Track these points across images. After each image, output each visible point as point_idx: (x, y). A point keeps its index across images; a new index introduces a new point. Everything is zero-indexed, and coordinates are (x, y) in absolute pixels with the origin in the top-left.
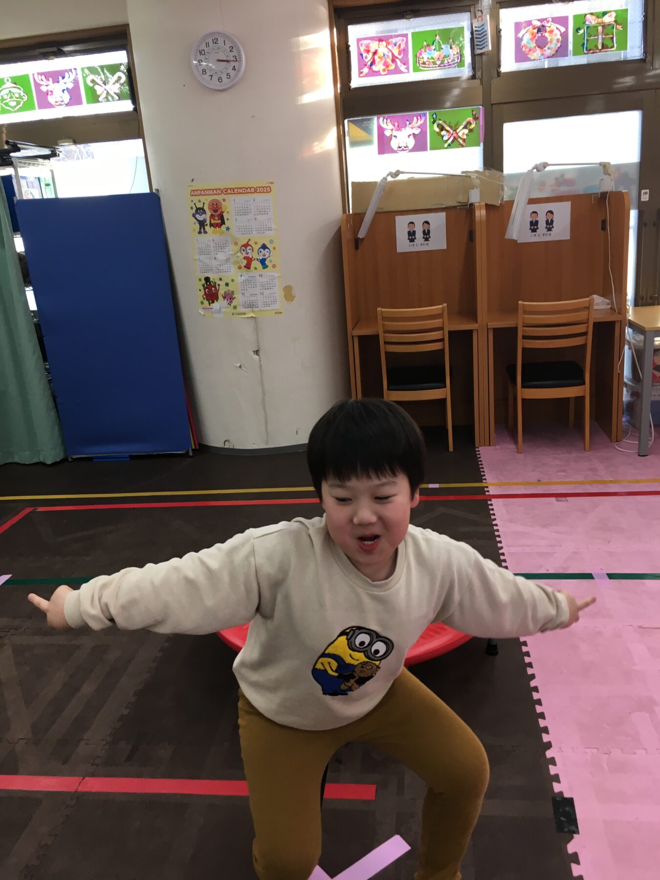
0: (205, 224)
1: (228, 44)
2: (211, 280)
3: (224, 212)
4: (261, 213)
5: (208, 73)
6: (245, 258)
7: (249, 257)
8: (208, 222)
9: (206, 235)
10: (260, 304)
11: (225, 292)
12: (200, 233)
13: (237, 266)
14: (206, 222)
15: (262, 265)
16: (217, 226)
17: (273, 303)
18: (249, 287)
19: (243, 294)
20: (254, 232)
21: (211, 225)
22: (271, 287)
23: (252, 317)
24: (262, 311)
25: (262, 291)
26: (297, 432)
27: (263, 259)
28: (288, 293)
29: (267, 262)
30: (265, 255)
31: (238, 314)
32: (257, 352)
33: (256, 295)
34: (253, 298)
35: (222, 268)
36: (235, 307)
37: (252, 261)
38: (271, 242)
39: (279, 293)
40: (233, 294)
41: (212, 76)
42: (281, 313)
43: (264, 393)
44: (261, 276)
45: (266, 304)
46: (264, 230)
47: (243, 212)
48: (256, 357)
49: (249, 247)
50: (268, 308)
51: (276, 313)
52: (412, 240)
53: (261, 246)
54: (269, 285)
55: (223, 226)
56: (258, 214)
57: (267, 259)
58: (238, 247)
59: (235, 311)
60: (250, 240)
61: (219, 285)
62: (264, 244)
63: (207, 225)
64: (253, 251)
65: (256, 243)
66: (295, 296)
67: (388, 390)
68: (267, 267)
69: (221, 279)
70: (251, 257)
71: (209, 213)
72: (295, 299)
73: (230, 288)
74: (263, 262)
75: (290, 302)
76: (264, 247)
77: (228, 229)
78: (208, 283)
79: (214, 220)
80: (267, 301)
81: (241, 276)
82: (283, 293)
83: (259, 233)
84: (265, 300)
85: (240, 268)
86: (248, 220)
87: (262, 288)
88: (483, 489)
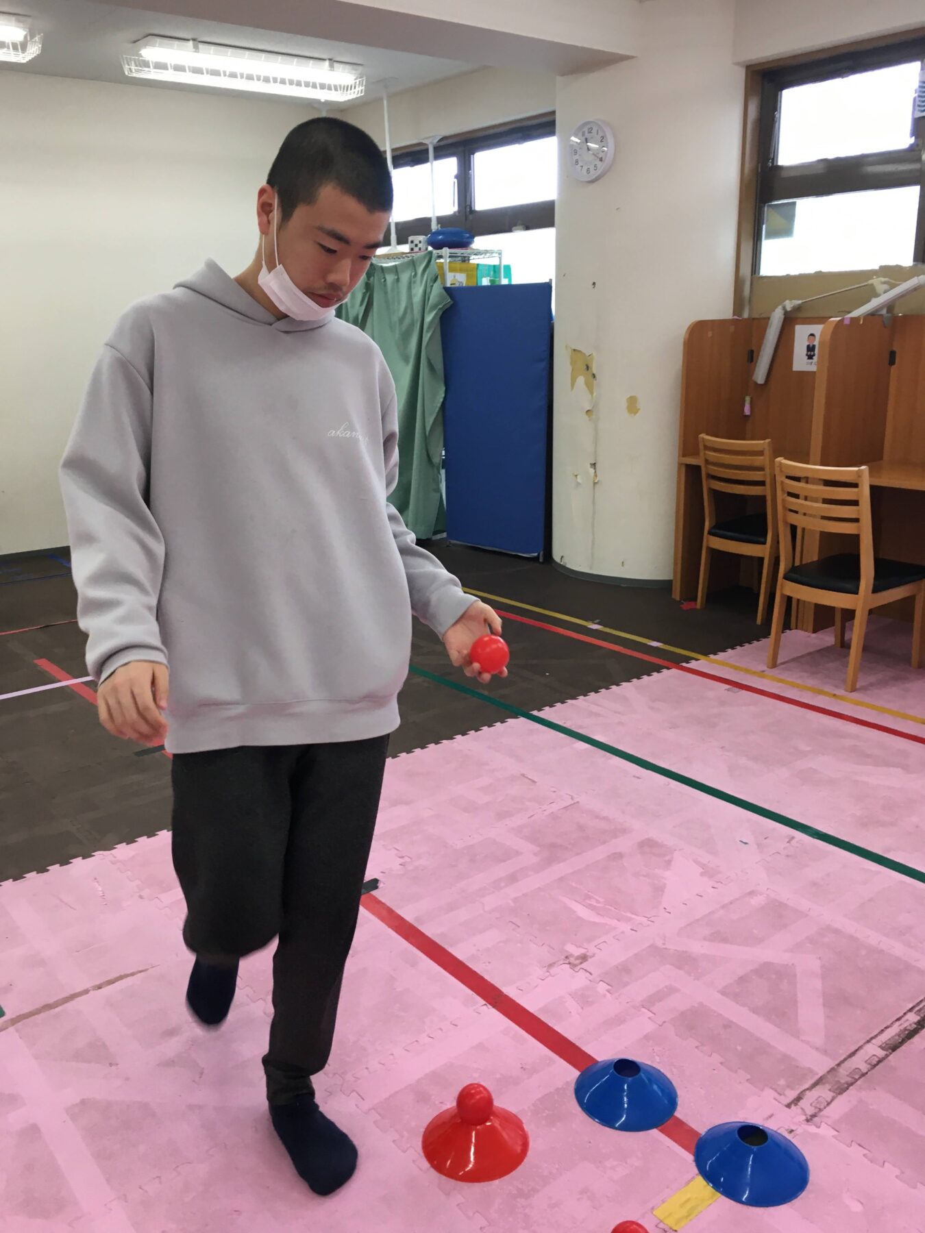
1: (601, 134)
5: (580, 164)
26: (623, 563)
28: (633, 405)
32: (594, 465)
41: (582, 166)
43: (594, 513)
48: (592, 471)
52: (810, 357)
66: (639, 409)
67: (710, 533)
72: (640, 412)
75: (633, 415)
82: (625, 404)
88: (688, 660)
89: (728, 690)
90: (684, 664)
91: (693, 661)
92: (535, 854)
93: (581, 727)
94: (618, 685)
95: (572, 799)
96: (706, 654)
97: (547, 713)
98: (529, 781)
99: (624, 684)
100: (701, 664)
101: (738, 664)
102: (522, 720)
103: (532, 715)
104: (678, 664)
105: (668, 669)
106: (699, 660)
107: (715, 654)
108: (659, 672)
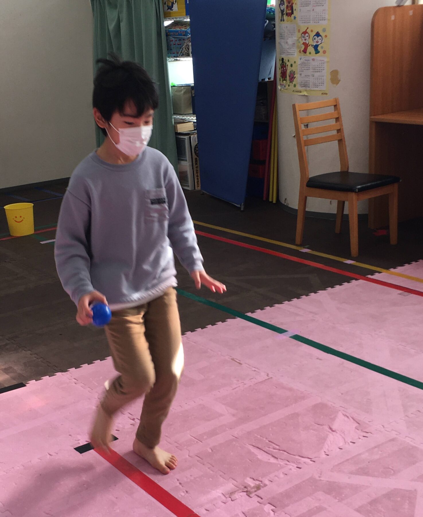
0: (284, 13)
2: (284, 61)
3: (293, 3)
4: (318, 5)
6: (304, 43)
7: (306, 43)
8: (285, 12)
9: (284, 22)
10: (311, 84)
11: (290, 72)
12: (281, 21)
13: (299, 50)
14: (284, 12)
15: (315, 50)
16: (289, 15)
17: (320, 84)
18: (304, 69)
19: (301, 74)
20: (311, 22)
21: (287, 14)
22: (321, 71)
23: (304, 95)
24: (311, 90)
25: (313, 73)
27: (316, 45)
28: (335, 77)
29: (319, 48)
30: (317, 42)
31: (296, 92)
32: (307, 126)
33: (309, 76)
34: (307, 79)
35: (289, 51)
36: (295, 86)
37: (308, 46)
38: (324, 30)
39: (326, 75)
40: (295, 74)
42: (326, 94)
44: (313, 60)
45: (316, 86)
46: (319, 20)
47: (305, 4)
49: (307, 35)
50: (316, 89)
51: (322, 94)
53: (315, 34)
54: (319, 69)
55: (292, 15)
56: (315, 6)
57: (319, 45)
58: (299, 35)
59: (294, 89)
60: (308, 28)
61: (287, 65)
62: (318, 32)
63: (284, 14)
64: (309, 38)
65: (312, 31)
66: (340, 81)
68: (319, 52)
69: (288, 61)
70: (307, 43)
71: (286, 4)
72: (340, 83)
73: (293, 69)
74: (316, 47)
75: (335, 85)
76: (318, 35)
77: (295, 18)
78: (283, 64)
79: (288, 10)
80: (317, 82)
81: (301, 59)
82: (329, 77)
83: (315, 22)
84: (315, 82)
85: (300, 52)
86: (308, 11)
87: (313, 71)
88: (373, 273)
89: (400, 294)
90: (369, 276)
91: (377, 274)
92: (234, 415)
93: (282, 324)
94: (315, 293)
95: (268, 375)
96: (387, 268)
97: (258, 315)
98: (238, 364)
99: (320, 292)
100: (383, 276)
101: (410, 275)
102: (239, 319)
103: (246, 316)
104: (365, 276)
105: (356, 280)
106: (381, 272)
107: (395, 268)
108: (349, 282)
